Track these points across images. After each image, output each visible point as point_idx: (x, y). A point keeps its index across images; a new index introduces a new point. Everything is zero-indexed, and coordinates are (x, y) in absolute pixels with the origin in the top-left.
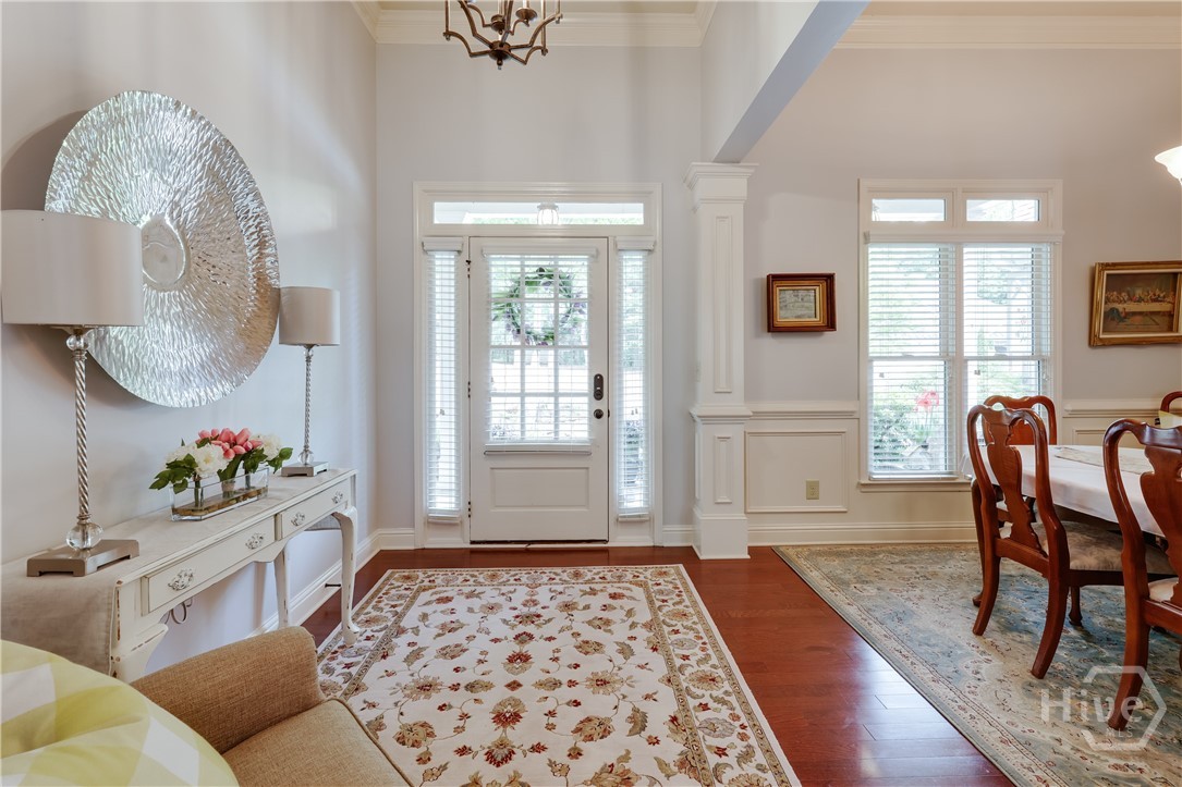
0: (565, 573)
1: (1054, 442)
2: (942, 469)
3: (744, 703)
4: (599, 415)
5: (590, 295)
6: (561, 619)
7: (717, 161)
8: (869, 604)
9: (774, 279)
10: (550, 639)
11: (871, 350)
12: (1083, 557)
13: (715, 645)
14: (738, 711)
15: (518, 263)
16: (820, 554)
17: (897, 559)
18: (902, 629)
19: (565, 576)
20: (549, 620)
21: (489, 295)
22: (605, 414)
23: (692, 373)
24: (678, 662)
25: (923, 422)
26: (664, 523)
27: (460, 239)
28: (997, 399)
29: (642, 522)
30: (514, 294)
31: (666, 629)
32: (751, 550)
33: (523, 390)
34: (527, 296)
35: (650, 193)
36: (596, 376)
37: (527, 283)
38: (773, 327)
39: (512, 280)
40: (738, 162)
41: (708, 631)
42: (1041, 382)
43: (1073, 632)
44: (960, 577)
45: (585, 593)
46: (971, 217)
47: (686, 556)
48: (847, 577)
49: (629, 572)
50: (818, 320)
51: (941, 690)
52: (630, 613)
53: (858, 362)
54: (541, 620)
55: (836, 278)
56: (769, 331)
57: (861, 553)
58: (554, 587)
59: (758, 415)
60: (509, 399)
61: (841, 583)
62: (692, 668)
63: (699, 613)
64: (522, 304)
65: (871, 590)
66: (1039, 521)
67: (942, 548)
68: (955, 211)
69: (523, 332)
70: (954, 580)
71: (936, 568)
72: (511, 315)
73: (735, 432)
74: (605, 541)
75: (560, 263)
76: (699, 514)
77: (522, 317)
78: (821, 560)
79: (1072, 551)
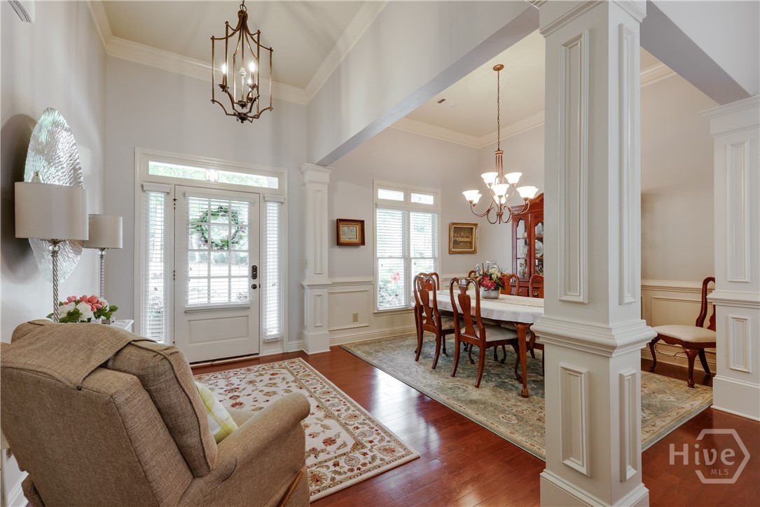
0: (243, 370)
1: (438, 289)
2: (403, 304)
3: (343, 396)
4: (254, 287)
5: (249, 224)
6: (250, 388)
7: (317, 164)
8: (380, 358)
9: (340, 221)
10: (249, 395)
11: (378, 254)
12: (446, 325)
13: (326, 382)
14: (341, 399)
15: (207, 203)
16: (359, 345)
17: (388, 342)
18: (393, 364)
19: (242, 371)
20: (244, 389)
21: (188, 220)
22: (258, 287)
23: (303, 265)
24: (313, 390)
25: (393, 288)
26: (289, 340)
27: (170, 186)
28: (421, 274)
29: (277, 341)
30: (203, 220)
31: (303, 381)
32: (331, 348)
33: (209, 274)
34: (212, 222)
35: (282, 173)
36: (253, 267)
37: (212, 214)
38: (339, 243)
39: (202, 212)
40: (325, 166)
41: (321, 378)
42: (435, 268)
43: (443, 355)
44: (410, 345)
45: (257, 376)
46: (413, 200)
47: (302, 354)
48: (371, 351)
49: (276, 364)
50: (357, 240)
51: (407, 378)
52: (284, 379)
53: (373, 260)
54: (240, 390)
55: (365, 222)
56: (338, 245)
57: (375, 342)
58: (239, 377)
59: (334, 284)
60: (201, 280)
61: (369, 354)
62: (319, 391)
63: (315, 373)
64: (209, 226)
65: (381, 354)
66: (434, 317)
67: (403, 336)
68: (407, 197)
69: (209, 242)
70: (408, 346)
71: (402, 343)
72: (202, 232)
73: (324, 292)
74: (258, 354)
75: (232, 205)
76: (306, 333)
77: (209, 234)
78: (360, 347)
79: (442, 324)
